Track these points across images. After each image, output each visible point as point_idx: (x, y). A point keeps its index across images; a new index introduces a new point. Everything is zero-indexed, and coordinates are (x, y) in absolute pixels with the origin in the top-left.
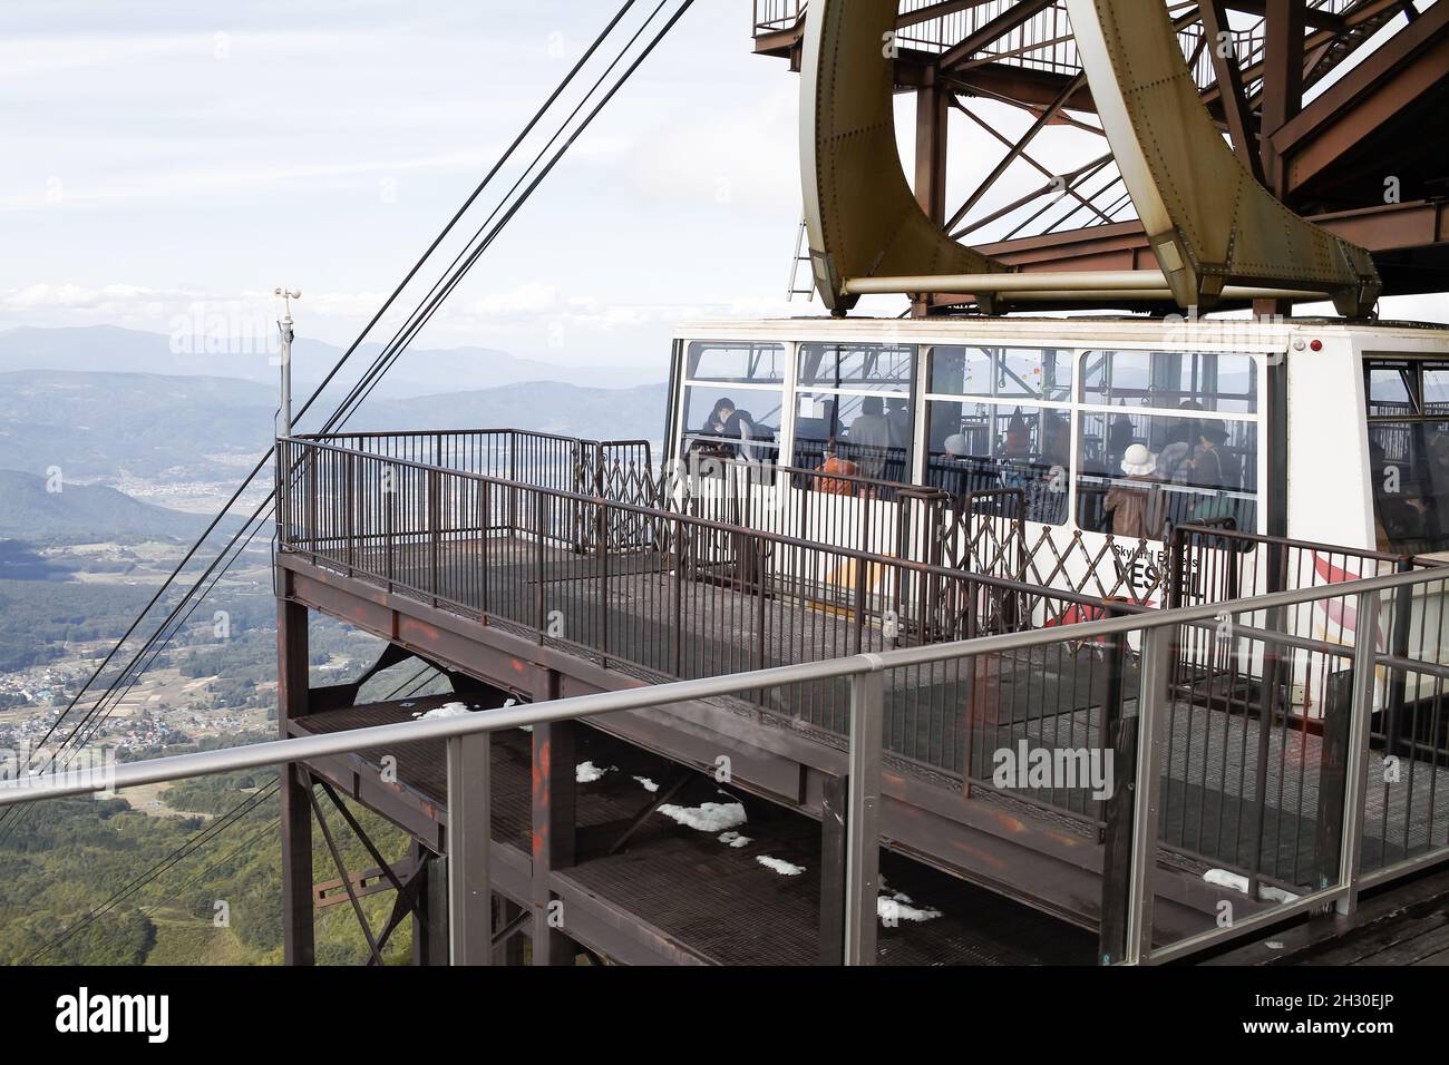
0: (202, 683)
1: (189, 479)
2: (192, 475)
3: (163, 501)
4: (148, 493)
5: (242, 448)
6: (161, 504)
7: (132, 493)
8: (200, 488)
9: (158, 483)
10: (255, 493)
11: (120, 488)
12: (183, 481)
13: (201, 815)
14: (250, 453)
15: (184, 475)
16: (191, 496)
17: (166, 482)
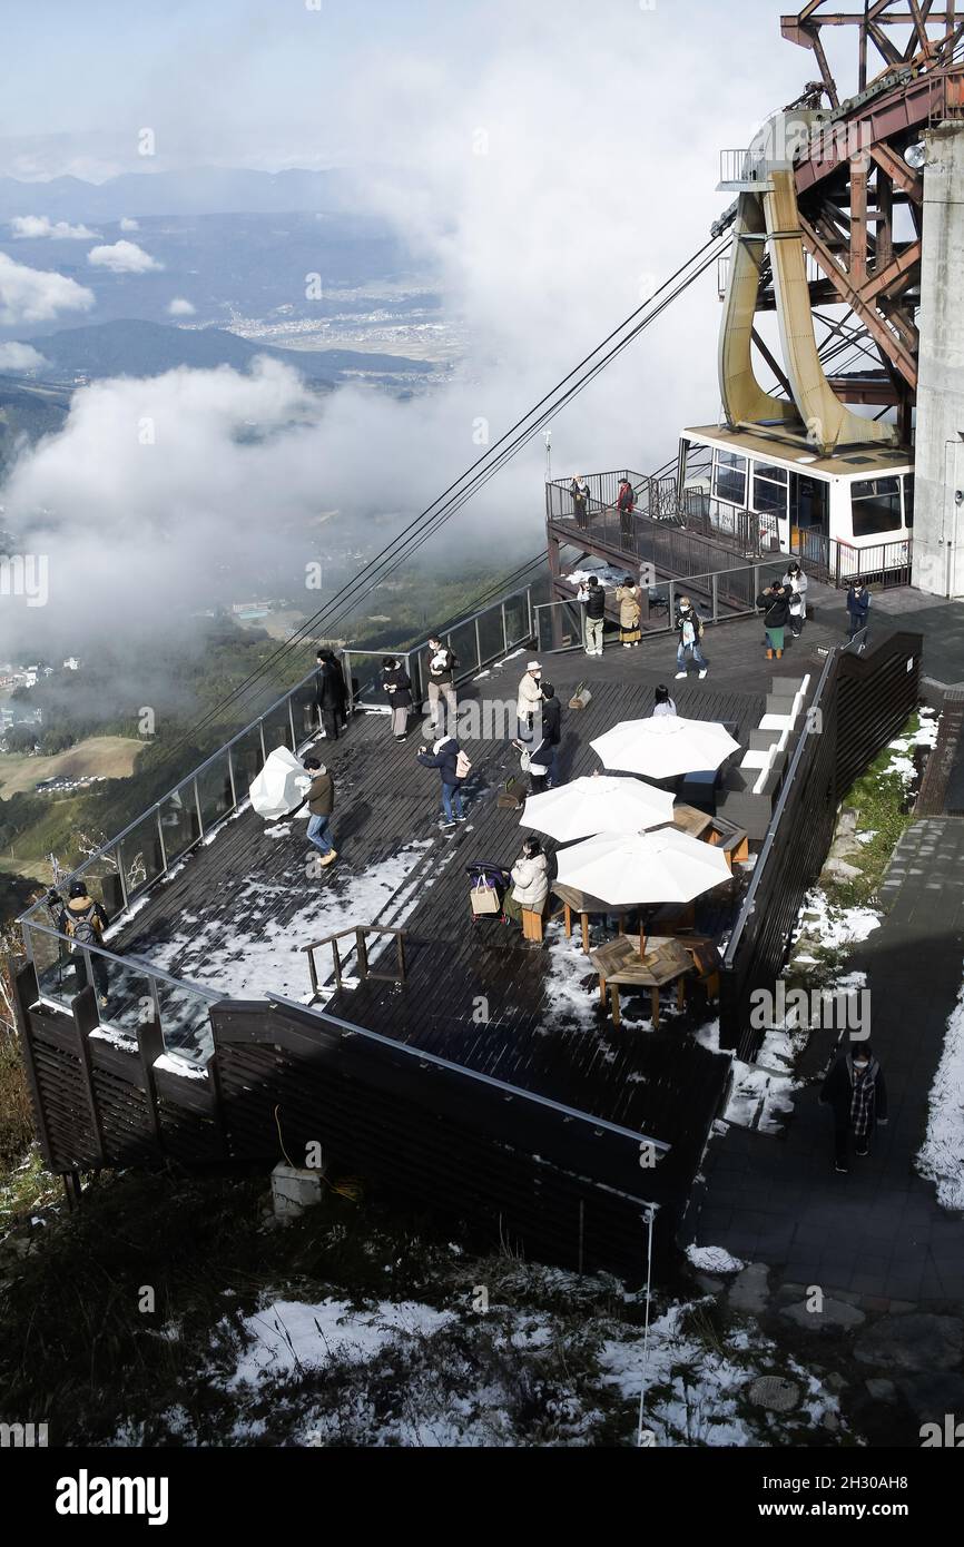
0: (323, 519)
1: (297, 318)
2: (301, 313)
3: (275, 340)
4: (261, 333)
5: (346, 283)
6: (272, 344)
7: (243, 334)
8: (308, 325)
9: (268, 322)
10: (363, 328)
11: (232, 330)
12: (292, 319)
13: (333, 641)
14: (353, 288)
15: (291, 314)
16: (301, 334)
17: (275, 322)
